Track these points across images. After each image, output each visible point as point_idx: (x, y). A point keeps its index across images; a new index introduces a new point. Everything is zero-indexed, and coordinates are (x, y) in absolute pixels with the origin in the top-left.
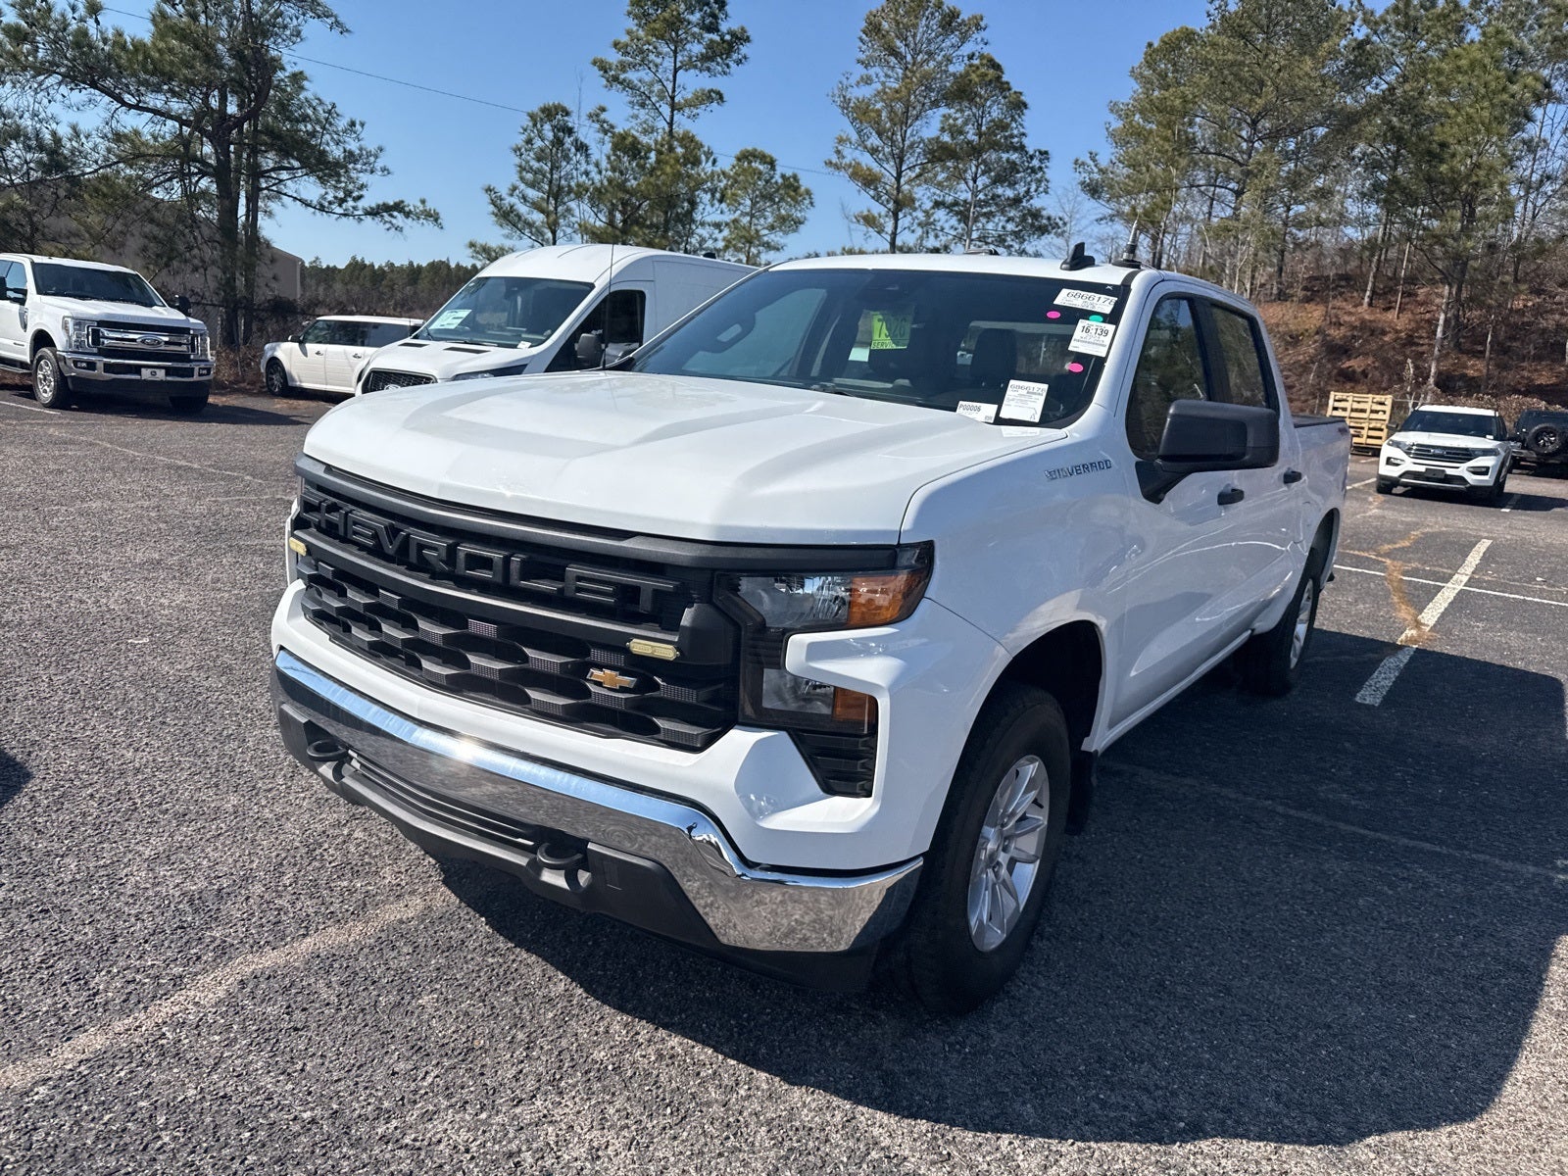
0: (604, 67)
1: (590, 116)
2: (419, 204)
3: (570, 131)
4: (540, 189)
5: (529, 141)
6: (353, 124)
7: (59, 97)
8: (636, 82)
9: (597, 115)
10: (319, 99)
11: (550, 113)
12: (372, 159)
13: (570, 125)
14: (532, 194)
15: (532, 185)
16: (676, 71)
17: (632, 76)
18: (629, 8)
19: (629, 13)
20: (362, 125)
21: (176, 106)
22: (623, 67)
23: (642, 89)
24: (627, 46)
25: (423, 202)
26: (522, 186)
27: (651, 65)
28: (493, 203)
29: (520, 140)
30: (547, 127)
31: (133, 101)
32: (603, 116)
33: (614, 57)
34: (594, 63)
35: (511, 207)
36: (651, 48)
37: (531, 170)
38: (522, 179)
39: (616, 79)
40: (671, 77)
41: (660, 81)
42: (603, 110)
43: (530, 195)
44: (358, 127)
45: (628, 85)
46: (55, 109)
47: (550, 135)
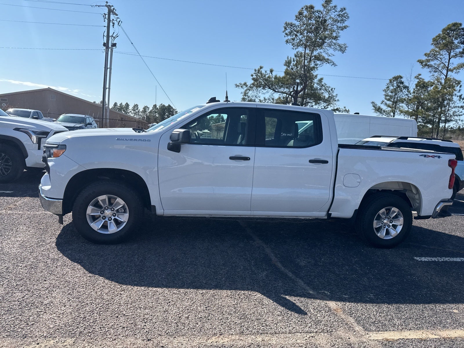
0: (421, 62)
1: (415, 77)
2: (343, 108)
3: (402, 83)
4: (391, 101)
5: (388, 87)
6: (332, 89)
7: (261, 92)
8: (433, 65)
9: (418, 77)
10: (325, 84)
11: (396, 78)
12: (335, 98)
13: (403, 81)
14: (388, 102)
15: (389, 100)
16: (450, 59)
17: (432, 63)
18: (432, 42)
19: (432, 44)
20: (334, 89)
21: (286, 90)
22: (428, 61)
23: (435, 67)
24: (429, 54)
25: (345, 107)
26: (386, 101)
27: (439, 59)
28: (374, 107)
29: (385, 87)
30: (395, 82)
31: (277, 91)
32: (420, 77)
33: (424, 58)
34: (418, 61)
35: (379, 107)
36: (438, 53)
37: (388, 96)
38: (386, 99)
39: (426, 65)
40: (448, 61)
41: (443, 63)
42: (420, 75)
43: (388, 103)
44: (333, 89)
45: (429, 66)
46: (260, 94)
47: (395, 85)
